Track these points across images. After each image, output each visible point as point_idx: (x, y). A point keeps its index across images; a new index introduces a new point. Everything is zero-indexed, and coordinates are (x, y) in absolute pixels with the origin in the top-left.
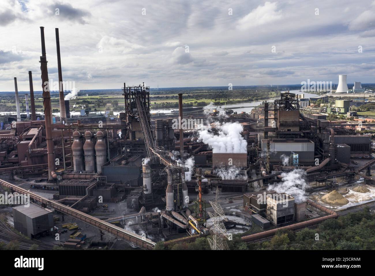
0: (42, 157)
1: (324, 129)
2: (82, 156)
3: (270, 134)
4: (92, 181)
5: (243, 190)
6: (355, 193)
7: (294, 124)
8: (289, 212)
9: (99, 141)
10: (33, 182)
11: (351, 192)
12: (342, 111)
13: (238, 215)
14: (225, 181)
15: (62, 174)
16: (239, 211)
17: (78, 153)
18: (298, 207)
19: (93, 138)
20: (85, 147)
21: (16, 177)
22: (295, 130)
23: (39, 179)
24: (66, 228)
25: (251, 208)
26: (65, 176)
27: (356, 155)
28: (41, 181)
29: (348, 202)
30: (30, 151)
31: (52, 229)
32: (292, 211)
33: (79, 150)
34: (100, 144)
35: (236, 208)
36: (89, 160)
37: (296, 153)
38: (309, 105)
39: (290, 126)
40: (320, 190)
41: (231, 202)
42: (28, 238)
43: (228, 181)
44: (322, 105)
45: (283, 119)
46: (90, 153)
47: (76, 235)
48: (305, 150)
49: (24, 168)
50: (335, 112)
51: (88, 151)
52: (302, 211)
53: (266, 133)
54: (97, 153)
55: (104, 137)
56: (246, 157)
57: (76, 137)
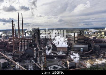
0: (12, 47)
1: (91, 41)
2: (22, 47)
3: (75, 42)
4: (22, 54)
5: (64, 58)
6: (98, 61)
7: (82, 39)
8: (73, 65)
9: (26, 43)
10: (9, 53)
11: (97, 60)
12: (104, 35)
13: (59, 65)
14: (59, 55)
15: (16, 51)
16: (60, 64)
17: (20, 46)
18: (76, 64)
19: (24, 42)
20: (25, 45)
21: (6, 52)
22: (83, 41)
23: (11, 52)
24: (12, 66)
25: (63, 63)
26: (17, 52)
27: (103, 49)
28: (11, 53)
29: (94, 63)
30: (10, 45)
31: (7, 66)
32: (74, 65)
33: (21, 45)
34: (26, 44)
35: (60, 63)
36: (23, 48)
37: (82, 48)
38: (95, 34)
39: (81, 40)
40: (87, 59)
41: (59, 61)
42: (1, 68)
43: (60, 55)
44: (98, 33)
45: (79, 38)
46: (23, 46)
47: (13, 68)
48: (85, 47)
49: (8, 50)
50: (102, 36)
51: (23, 45)
52: (77, 65)
53: (74, 42)
54: (25, 46)
55: (27, 42)
56: (67, 48)
57: (20, 42)
